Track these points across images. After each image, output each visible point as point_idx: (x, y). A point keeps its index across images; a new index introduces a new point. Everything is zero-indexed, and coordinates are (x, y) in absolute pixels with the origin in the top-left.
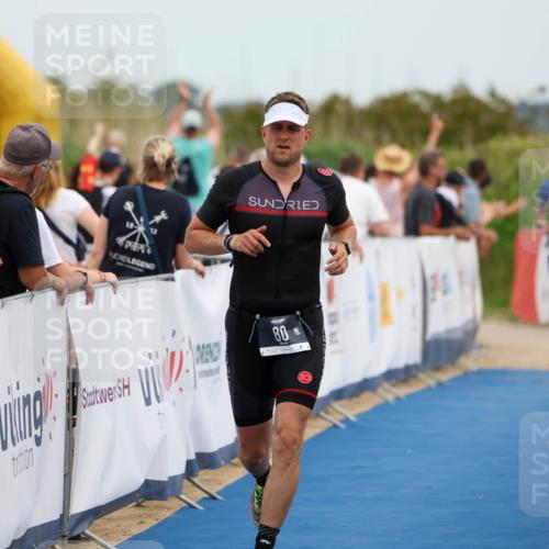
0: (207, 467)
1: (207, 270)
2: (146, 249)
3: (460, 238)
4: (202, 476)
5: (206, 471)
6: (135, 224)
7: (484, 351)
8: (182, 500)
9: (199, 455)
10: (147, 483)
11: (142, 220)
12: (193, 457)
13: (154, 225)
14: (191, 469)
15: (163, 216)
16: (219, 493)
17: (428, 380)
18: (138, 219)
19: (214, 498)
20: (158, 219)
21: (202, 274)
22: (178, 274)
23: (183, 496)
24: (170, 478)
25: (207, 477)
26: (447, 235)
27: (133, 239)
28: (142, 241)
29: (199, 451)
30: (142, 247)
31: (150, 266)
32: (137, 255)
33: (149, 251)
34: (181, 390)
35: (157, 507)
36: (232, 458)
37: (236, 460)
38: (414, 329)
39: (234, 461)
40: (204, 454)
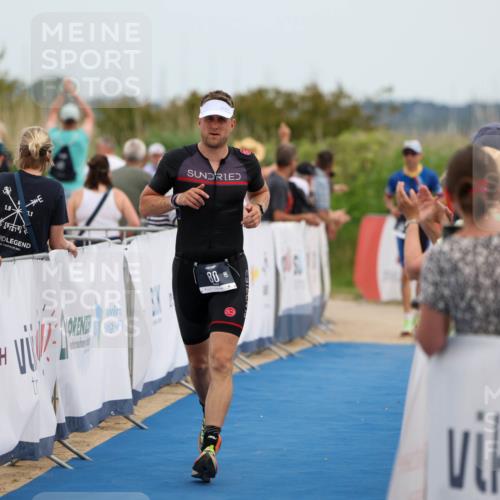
0: (77, 430)
1: (79, 250)
2: (23, 229)
3: (310, 223)
4: (71, 439)
5: (75, 434)
6: (13, 207)
7: (331, 326)
8: (53, 460)
9: (69, 419)
10: (21, 445)
11: (19, 203)
12: (63, 421)
13: (31, 208)
14: (62, 432)
15: (38, 199)
16: (86, 454)
17: (280, 352)
18: (16, 203)
19: (82, 458)
20: (33, 202)
21: (74, 253)
23: (53, 457)
24: (41, 441)
25: (77, 439)
26: (299, 221)
29: (68, 415)
30: (19, 228)
31: (26, 245)
33: (26, 232)
34: (48, 360)
36: (100, 422)
37: (103, 424)
38: (267, 306)
39: (101, 425)
40: (74, 418)
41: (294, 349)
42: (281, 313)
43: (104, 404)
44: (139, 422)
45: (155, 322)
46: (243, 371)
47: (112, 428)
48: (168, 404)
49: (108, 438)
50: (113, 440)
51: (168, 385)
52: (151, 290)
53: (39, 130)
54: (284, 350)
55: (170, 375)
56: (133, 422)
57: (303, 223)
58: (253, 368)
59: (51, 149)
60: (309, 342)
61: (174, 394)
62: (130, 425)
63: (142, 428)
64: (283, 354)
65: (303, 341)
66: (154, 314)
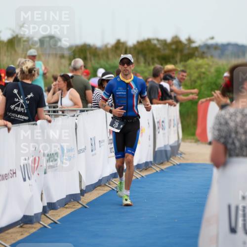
0: (53, 209)
1: (52, 120)
2: (24, 110)
3: (170, 104)
4: (50, 213)
5: (52, 211)
6: (19, 99)
8: (41, 224)
9: (49, 204)
10: (25, 217)
11: (22, 97)
12: (46, 204)
13: (28, 99)
14: (45, 210)
15: (31, 95)
16: (58, 221)
18: (20, 97)
19: (56, 223)
20: (29, 96)
21: (50, 122)
22: (39, 122)
23: (41, 222)
24: (35, 214)
25: (53, 214)
26: (165, 104)
27: (18, 106)
28: (22, 107)
29: (48, 202)
30: (22, 109)
31: (26, 118)
32: (20, 113)
33: (25, 111)
34: (38, 174)
35: (30, 227)
36: (66, 205)
37: (67, 206)
38: (150, 146)
39: (66, 206)
40: (51, 203)
41: (163, 167)
42: (156, 149)
43: (67, 196)
44: (84, 204)
45: (93, 155)
46: (137, 178)
47: (72, 208)
48: (100, 195)
49: (69, 212)
50: (71, 213)
51: (100, 186)
52: (91, 139)
53: (29, 61)
54: (158, 167)
55: (100, 181)
56: (82, 205)
57: (167, 104)
58: (143, 177)
59: (35, 69)
60: (172, 163)
61: (102, 190)
62: (80, 206)
63: (86, 207)
64: (158, 170)
65: (169, 163)
66: (92, 151)
